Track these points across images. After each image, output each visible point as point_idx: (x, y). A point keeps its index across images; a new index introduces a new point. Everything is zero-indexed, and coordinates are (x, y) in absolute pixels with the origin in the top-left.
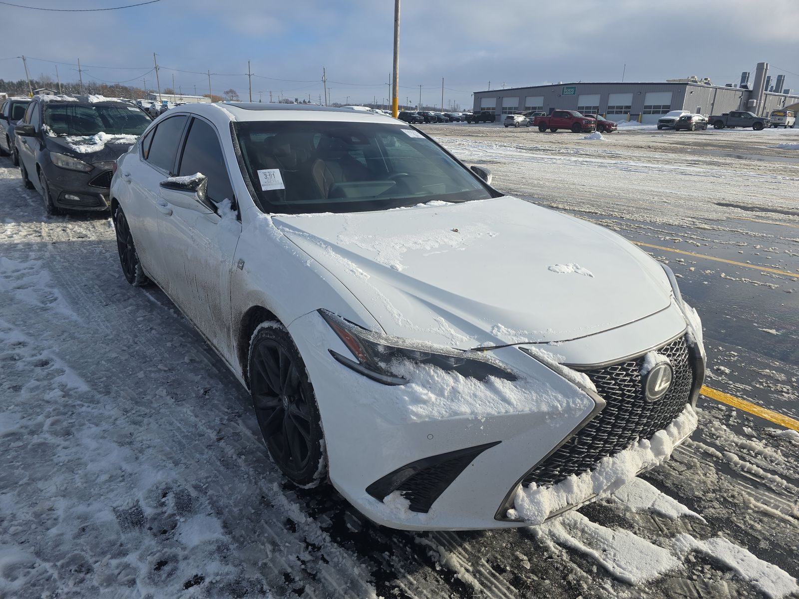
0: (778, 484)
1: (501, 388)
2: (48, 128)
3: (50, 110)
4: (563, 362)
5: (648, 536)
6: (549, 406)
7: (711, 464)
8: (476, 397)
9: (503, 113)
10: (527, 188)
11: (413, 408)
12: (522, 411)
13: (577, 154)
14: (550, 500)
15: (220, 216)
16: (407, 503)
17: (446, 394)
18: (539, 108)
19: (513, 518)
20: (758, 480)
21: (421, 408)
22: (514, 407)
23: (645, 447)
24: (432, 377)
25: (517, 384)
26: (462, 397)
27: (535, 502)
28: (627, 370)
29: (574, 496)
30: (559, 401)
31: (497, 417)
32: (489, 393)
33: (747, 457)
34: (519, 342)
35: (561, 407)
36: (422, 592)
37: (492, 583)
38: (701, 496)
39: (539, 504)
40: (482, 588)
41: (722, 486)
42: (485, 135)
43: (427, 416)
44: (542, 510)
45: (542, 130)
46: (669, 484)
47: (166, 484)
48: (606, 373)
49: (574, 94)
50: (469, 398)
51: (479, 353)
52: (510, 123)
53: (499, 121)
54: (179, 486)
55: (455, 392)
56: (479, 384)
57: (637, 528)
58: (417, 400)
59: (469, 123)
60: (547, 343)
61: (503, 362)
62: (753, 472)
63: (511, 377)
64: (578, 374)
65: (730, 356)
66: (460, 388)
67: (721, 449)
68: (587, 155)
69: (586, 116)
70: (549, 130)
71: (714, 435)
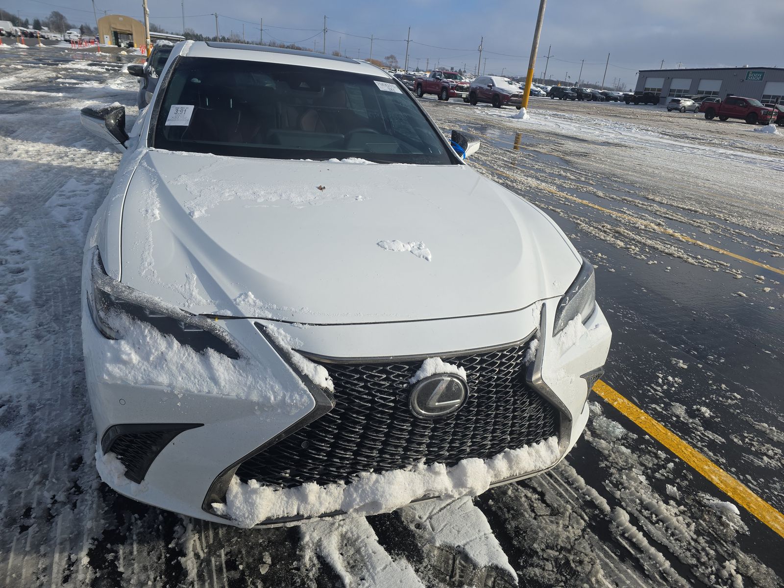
0: (656, 563)
1: (216, 364)
2: (153, 69)
3: (160, 54)
4: (297, 348)
5: (429, 578)
6: (261, 396)
7: (585, 516)
8: (182, 369)
9: (670, 95)
10: (635, 176)
11: (110, 367)
12: (228, 395)
13: (732, 146)
14: (274, 504)
15: (126, 148)
16: (122, 468)
17: (151, 359)
18: (715, 93)
19: (219, 513)
20: (633, 552)
21: (119, 368)
22: (220, 389)
23: (437, 473)
24: (145, 337)
25: (237, 363)
26: (167, 365)
27: (248, 502)
28: (388, 373)
29: (309, 507)
30: (274, 392)
31: (197, 395)
32: (200, 368)
33: (643, 521)
34: (260, 316)
35: (275, 398)
36: (133, 565)
37: (211, 578)
38: (539, 550)
39: (252, 505)
40: (196, 579)
41: (576, 547)
42: (635, 117)
43: (121, 378)
44: (254, 513)
45: (709, 117)
46: (511, 526)
47: (10, 397)
48: (356, 371)
49: (761, 79)
50: (174, 368)
51: (209, 320)
52: (675, 107)
53: (663, 104)
54: (19, 401)
55: (162, 358)
56: (194, 355)
57: (424, 564)
58: (117, 359)
59: (627, 103)
60: (291, 323)
61: (231, 336)
62: (634, 540)
63: (234, 355)
64: (312, 365)
65: (727, 398)
66: (170, 355)
67: (614, 502)
68: (743, 148)
69: (767, 106)
70: (718, 118)
71: (622, 484)
